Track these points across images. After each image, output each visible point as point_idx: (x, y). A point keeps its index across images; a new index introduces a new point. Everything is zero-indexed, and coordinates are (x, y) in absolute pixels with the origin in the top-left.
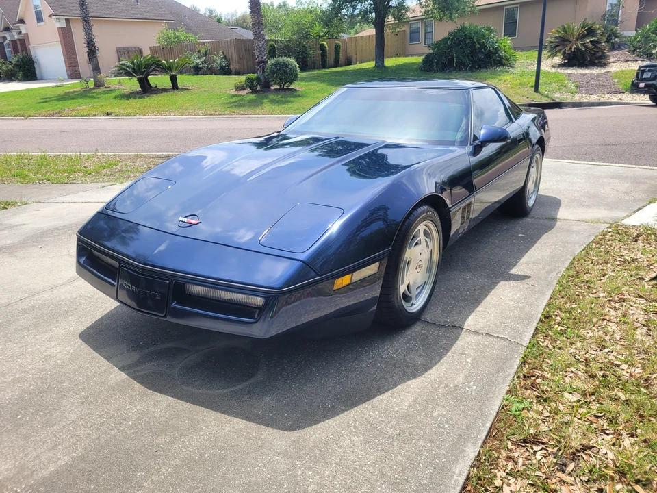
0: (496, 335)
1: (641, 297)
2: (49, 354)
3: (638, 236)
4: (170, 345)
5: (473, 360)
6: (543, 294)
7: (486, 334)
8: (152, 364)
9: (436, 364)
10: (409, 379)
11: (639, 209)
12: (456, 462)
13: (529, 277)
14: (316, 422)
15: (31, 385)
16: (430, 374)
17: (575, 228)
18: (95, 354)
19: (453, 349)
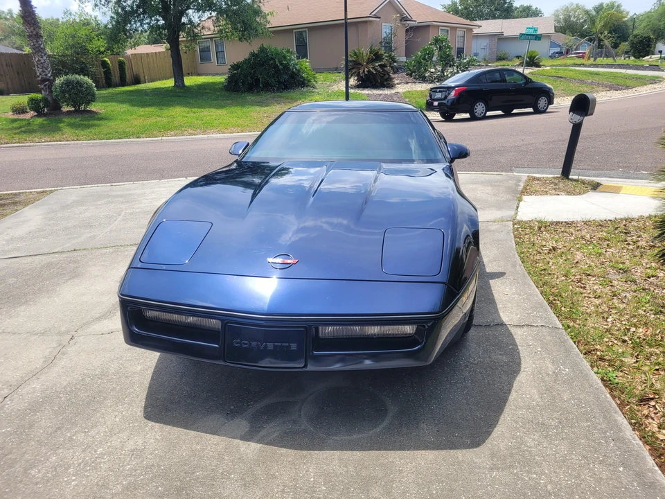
0: (535, 325)
1: (589, 275)
2: (133, 447)
3: (540, 228)
4: (266, 402)
5: (542, 348)
6: (529, 285)
7: (528, 325)
8: (271, 426)
9: (520, 358)
10: (516, 377)
11: (518, 207)
12: (620, 430)
13: (505, 273)
14: (489, 434)
15: (157, 487)
16: (525, 368)
17: (493, 228)
18: (193, 433)
19: (518, 343)
